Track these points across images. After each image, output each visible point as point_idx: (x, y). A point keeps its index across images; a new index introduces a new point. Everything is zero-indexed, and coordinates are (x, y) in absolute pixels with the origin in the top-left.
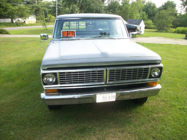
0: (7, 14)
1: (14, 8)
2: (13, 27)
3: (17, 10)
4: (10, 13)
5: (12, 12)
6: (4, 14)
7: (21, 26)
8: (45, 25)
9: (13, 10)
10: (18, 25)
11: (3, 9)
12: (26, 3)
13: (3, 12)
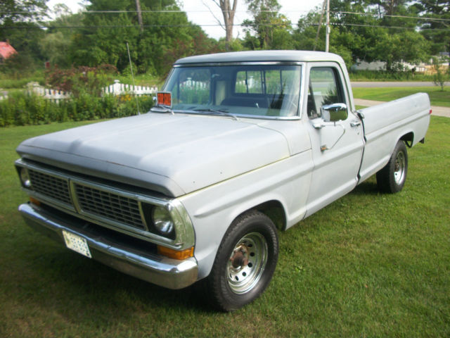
0: (374, 51)
1: (390, 38)
2: (384, 81)
3: (395, 43)
4: (380, 50)
5: (384, 46)
6: (368, 52)
7: (401, 81)
8: (440, 81)
9: (388, 43)
10: (396, 78)
11: (369, 40)
12: (429, 25)
13: (366, 47)
